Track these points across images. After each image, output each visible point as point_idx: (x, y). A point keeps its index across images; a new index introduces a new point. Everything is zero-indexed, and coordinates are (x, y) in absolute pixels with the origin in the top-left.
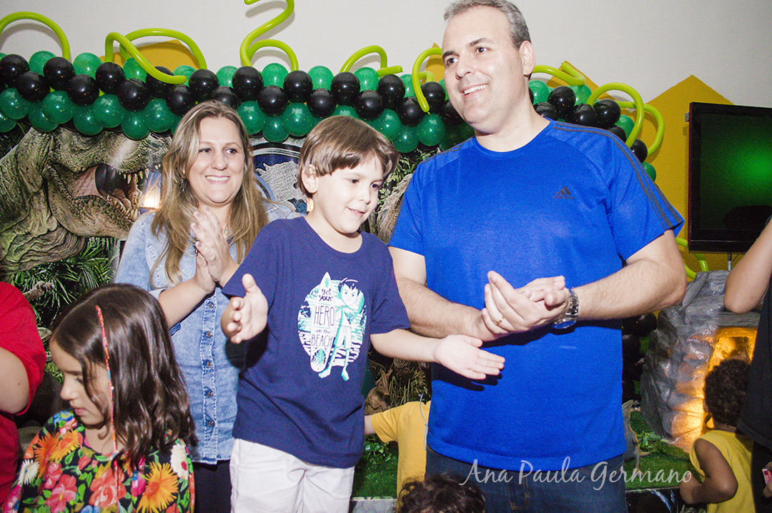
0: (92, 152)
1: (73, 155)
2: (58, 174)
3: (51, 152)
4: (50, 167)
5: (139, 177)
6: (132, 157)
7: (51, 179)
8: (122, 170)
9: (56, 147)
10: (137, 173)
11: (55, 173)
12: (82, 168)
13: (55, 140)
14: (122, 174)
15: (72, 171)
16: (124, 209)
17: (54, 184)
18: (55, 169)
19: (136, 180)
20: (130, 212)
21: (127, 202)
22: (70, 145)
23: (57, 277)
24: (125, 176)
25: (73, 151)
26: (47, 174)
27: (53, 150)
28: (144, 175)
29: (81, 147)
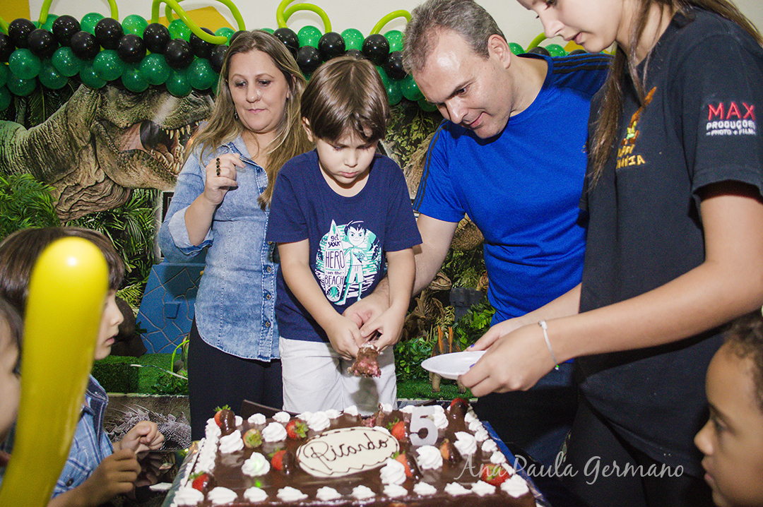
0: (137, 109)
1: (119, 112)
2: (106, 129)
3: (99, 109)
4: (97, 123)
5: (181, 133)
6: (174, 114)
7: (99, 134)
8: (165, 126)
9: (103, 104)
10: (179, 129)
11: (103, 128)
12: (127, 124)
13: (102, 98)
14: (165, 130)
15: (118, 127)
16: (167, 162)
17: (101, 139)
18: (102, 124)
19: (178, 136)
20: (172, 165)
21: (169, 156)
22: (117, 103)
23: (104, 226)
24: (167, 131)
25: (119, 108)
26: (95, 130)
27: (100, 107)
28: (186, 131)
29: (126, 104)
